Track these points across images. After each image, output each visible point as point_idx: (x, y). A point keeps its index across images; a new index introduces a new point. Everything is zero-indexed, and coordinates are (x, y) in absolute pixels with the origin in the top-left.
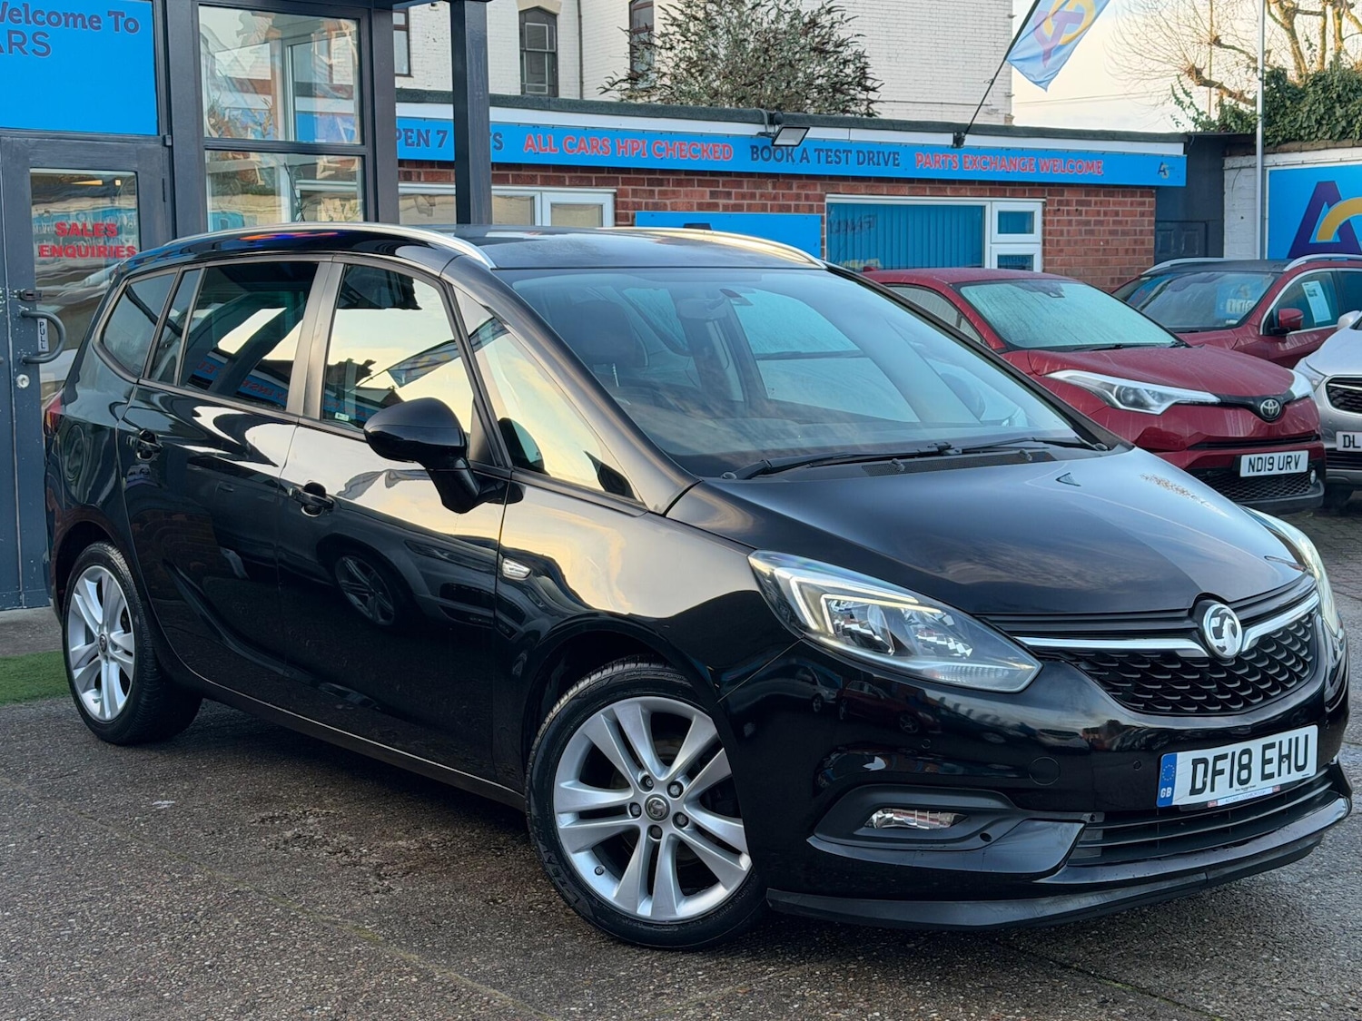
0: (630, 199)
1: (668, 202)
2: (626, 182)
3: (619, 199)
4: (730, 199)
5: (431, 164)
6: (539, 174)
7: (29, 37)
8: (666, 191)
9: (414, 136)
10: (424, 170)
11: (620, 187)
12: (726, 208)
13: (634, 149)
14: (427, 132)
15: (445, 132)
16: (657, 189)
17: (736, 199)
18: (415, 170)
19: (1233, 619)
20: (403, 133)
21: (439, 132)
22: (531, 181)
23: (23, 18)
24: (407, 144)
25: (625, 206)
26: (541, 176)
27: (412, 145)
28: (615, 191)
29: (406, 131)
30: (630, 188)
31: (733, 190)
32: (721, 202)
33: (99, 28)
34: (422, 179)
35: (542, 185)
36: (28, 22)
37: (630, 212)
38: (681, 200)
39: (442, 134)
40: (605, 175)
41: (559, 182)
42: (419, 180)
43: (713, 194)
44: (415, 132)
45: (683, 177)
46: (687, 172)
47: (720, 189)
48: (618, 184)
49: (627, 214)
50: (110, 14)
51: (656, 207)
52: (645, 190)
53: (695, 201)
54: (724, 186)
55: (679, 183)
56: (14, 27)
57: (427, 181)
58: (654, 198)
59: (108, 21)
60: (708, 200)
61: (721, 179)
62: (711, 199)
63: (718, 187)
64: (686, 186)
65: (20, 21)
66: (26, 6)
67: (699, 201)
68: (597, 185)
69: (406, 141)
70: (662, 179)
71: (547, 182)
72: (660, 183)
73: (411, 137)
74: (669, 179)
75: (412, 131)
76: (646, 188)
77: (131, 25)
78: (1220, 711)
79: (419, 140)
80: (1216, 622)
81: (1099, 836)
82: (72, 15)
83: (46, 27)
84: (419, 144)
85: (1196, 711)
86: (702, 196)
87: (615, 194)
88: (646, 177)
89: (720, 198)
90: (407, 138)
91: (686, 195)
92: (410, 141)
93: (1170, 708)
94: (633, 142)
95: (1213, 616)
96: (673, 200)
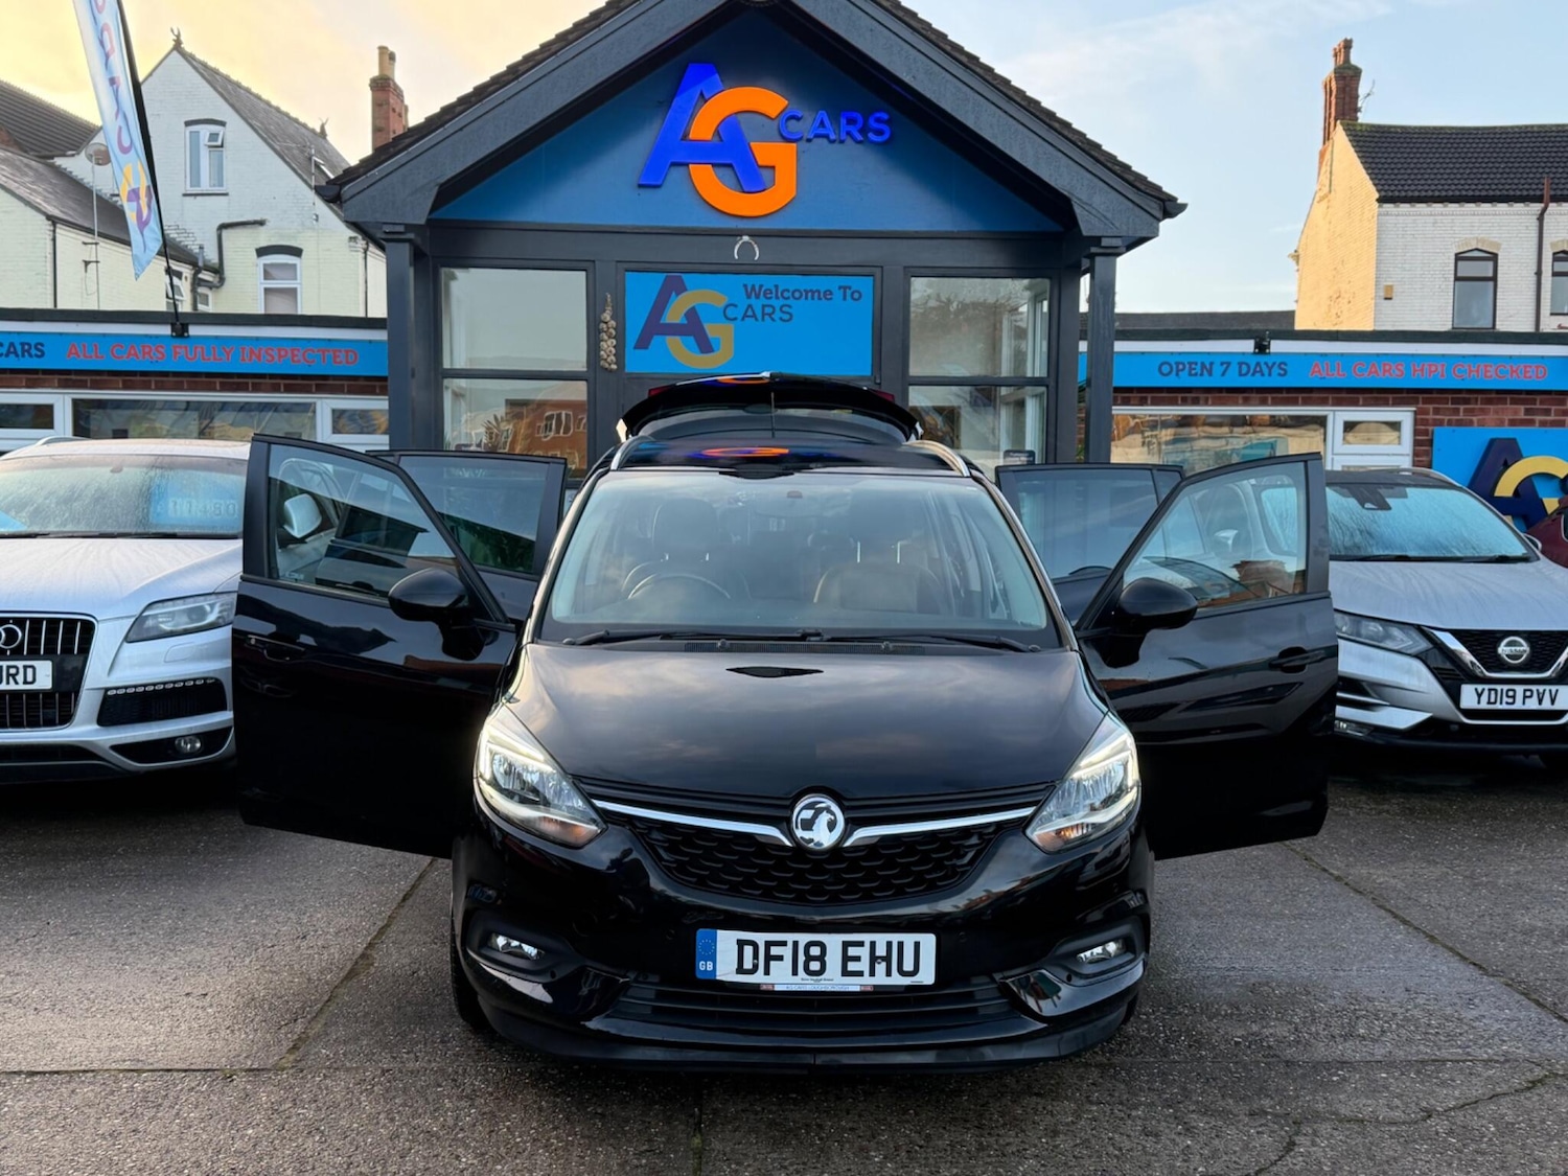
0: (1431, 416)
1: (1475, 419)
2: (1426, 401)
3: (1419, 417)
4: (1549, 415)
5: (1220, 390)
6: (1330, 396)
7: (778, 309)
8: (1473, 409)
9: (1198, 368)
10: (1213, 395)
11: (1420, 405)
12: (1543, 424)
13: (1431, 372)
14: (1211, 364)
15: (1229, 364)
16: (1462, 407)
17: (1555, 415)
18: (1202, 396)
19: (833, 814)
20: (1187, 366)
21: (1222, 364)
22: (1323, 402)
23: (774, 295)
24: (1190, 374)
25: (1425, 422)
26: (1333, 398)
27: (1196, 374)
28: (1414, 409)
29: (1190, 363)
30: (1431, 407)
31: (1553, 408)
32: (1538, 418)
33: (831, 299)
34: (1210, 402)
35: (1333, 405)
36: (777, 297)
37: (1430, 428)
38: (1491, 417)
39: (1225, 366)
40: (1404, 395)
41: (1355, 403)
42: (1206, 404)
43: (1527, 412)
44: (1199, 365)
45: (1493, 396)
46: (1498, 392)
47: (1538, 406)
48: (1417, 403)
49: (1427, 430)
50: (840, 288)
51: (1460, 423)
52: (1448, 408)
53: (1506, 418)
54: (1541, 403)
55: (1489, 401)
56: (766, 302)
57: (1214, 404)
58: (1458, 415)
59: (838, 294)
60: (1522, 416)
61: (1538, 397)
62: (1525, 415)
63: (1535, 404)
64: (1497, 404)
65: (771, 298)
66: (776, 287)
67: (1511, 417)
68: (1394, 405)
69: (1190, 372)
70: (1469, 399)
71: (1339, 403)
72: (1466, 401)
73: (1194, 369)
74: (1477, 399)
75: (1196, 364)
76: (1450, 406)
77: (856, 295)
78: (791, 899)
79: (1202, 371)
80: (807, 814)
81: (652, 995)
82: (811, 291)
83: (790, 302)
84: (1202, 375)
85: (760, 895)
86: (1516, 412)
87: (1415, 412)
88: (1450, 396)
89: (1537, 415)
90: (1191, 369)
91: (1496, 412)
92: (1193, 372)
93: (727, 887)
94: (1430, 365)
95: (807, 807)
96: (1480, 417)
